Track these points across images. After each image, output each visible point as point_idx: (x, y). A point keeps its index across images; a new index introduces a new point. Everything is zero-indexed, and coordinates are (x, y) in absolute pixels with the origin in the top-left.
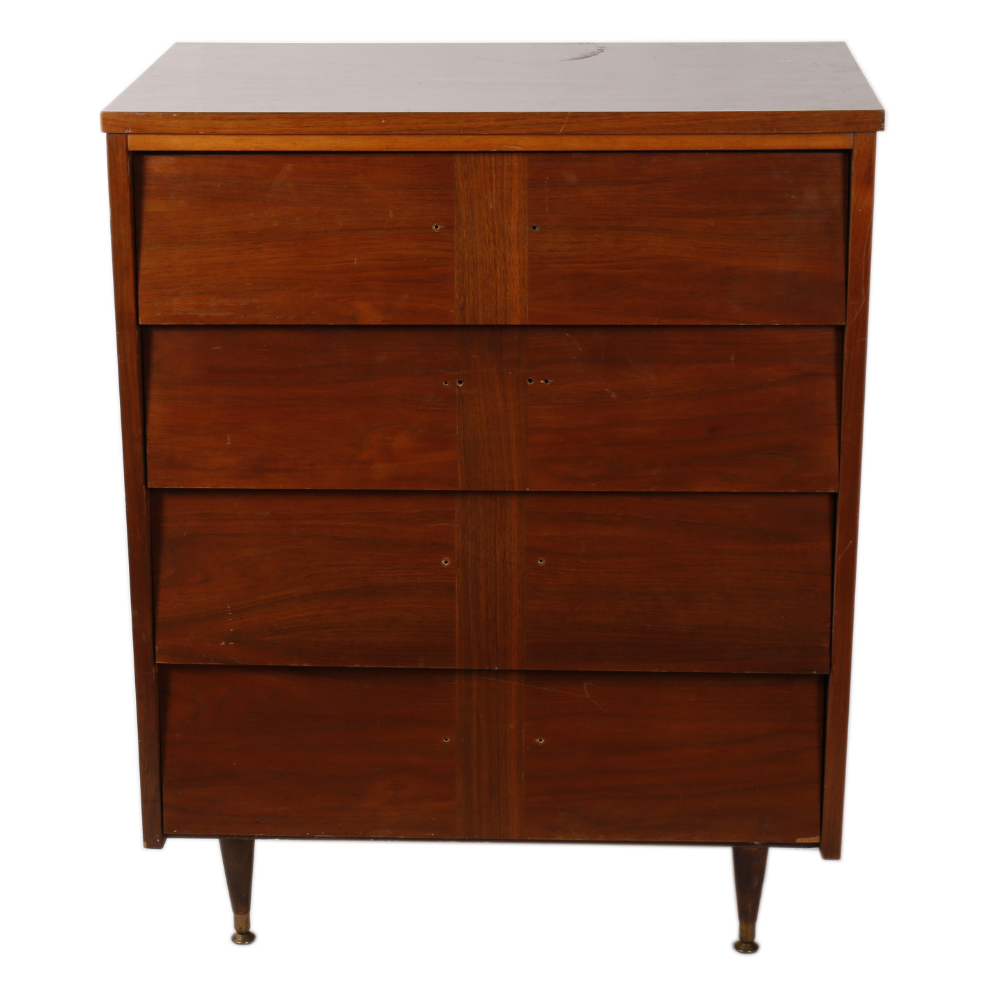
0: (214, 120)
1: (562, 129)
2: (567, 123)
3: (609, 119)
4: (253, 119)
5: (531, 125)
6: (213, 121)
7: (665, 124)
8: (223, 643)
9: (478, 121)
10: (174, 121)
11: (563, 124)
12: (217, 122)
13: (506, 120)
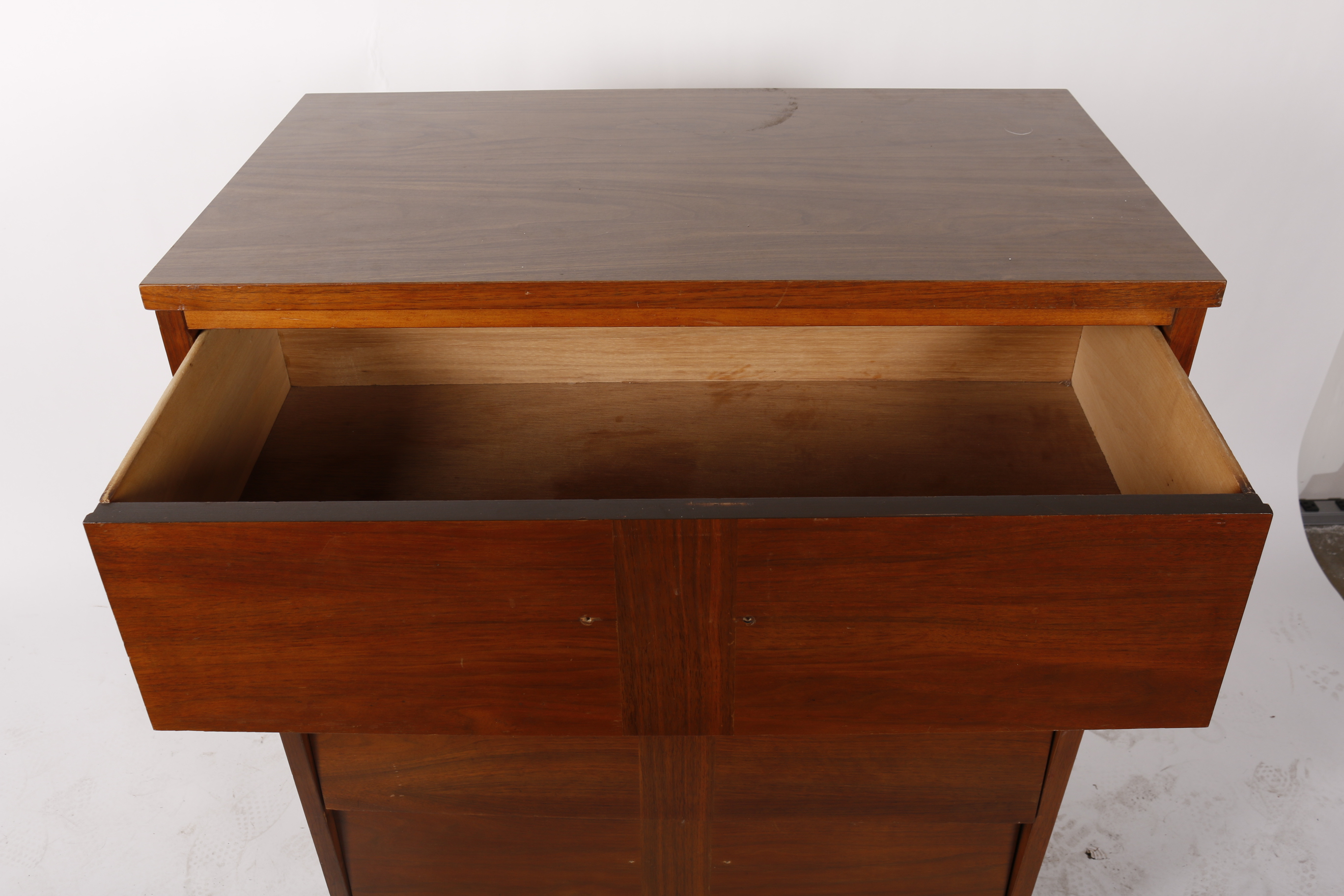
0: (293, 293)
1: (779, 303)
2: (786, 295)
3: (846, 290)
4: (347, 292)
5: (735, 297)
6: (293, 295)
7: (924, 297)
8: (393, 796)
9: (661, 292)
10: (239, 296)
11: (780, 296)
12: (297, 296)
13: (701, 291)
